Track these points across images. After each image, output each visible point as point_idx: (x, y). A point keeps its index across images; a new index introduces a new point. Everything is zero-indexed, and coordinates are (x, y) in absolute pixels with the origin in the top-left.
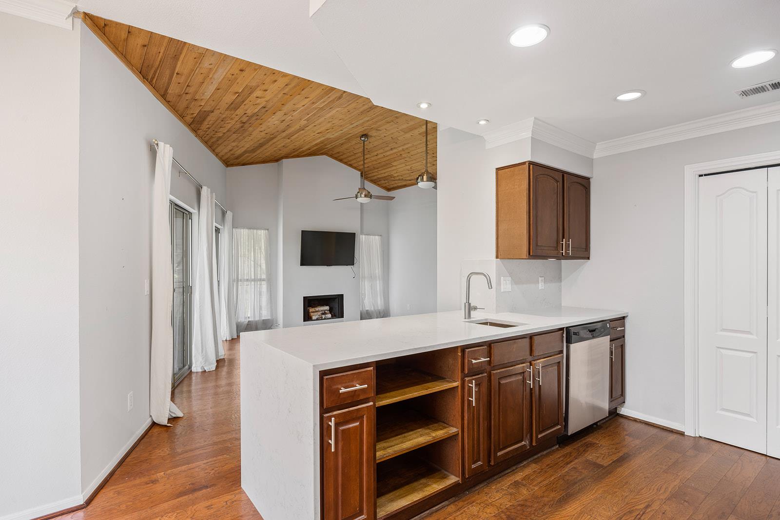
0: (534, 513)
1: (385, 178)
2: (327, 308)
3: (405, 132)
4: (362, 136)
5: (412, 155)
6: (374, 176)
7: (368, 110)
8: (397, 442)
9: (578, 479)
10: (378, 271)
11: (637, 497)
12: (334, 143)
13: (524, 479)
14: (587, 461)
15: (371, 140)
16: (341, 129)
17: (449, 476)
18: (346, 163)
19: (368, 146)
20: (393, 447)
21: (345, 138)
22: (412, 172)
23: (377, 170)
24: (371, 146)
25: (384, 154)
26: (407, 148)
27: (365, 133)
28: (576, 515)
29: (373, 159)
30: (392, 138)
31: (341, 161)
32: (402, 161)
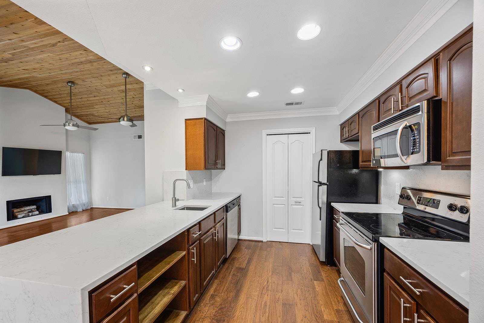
0: (228, 311)
1: (87, 115)
2: (34, 207)
3: (108, 87)
4: (69, 82)
5: (111, 103)
6: (77, 113)
7: (79, 64)
8: (148, 310)
9: (238, 280)
10: (82, 176)
11: (262, 279)
12: (40, 82)
13: (215, 292)
14: (237, 268)
15: (76, 86)
16: (49, 72)
17: (179, 313)
18: (50, 99)
19: (75, 89)
20: (148, 317)
21: (53, 80)
22: (110, 114)
23: (80, 109)
24: (76, 91)
25: (88, 99)
26: (108, 98)
27: (72, 80)
28: (246, 301)
29: (77, 100)
30: (96, 89)
31: (46, 97)
32: (103, 106)
